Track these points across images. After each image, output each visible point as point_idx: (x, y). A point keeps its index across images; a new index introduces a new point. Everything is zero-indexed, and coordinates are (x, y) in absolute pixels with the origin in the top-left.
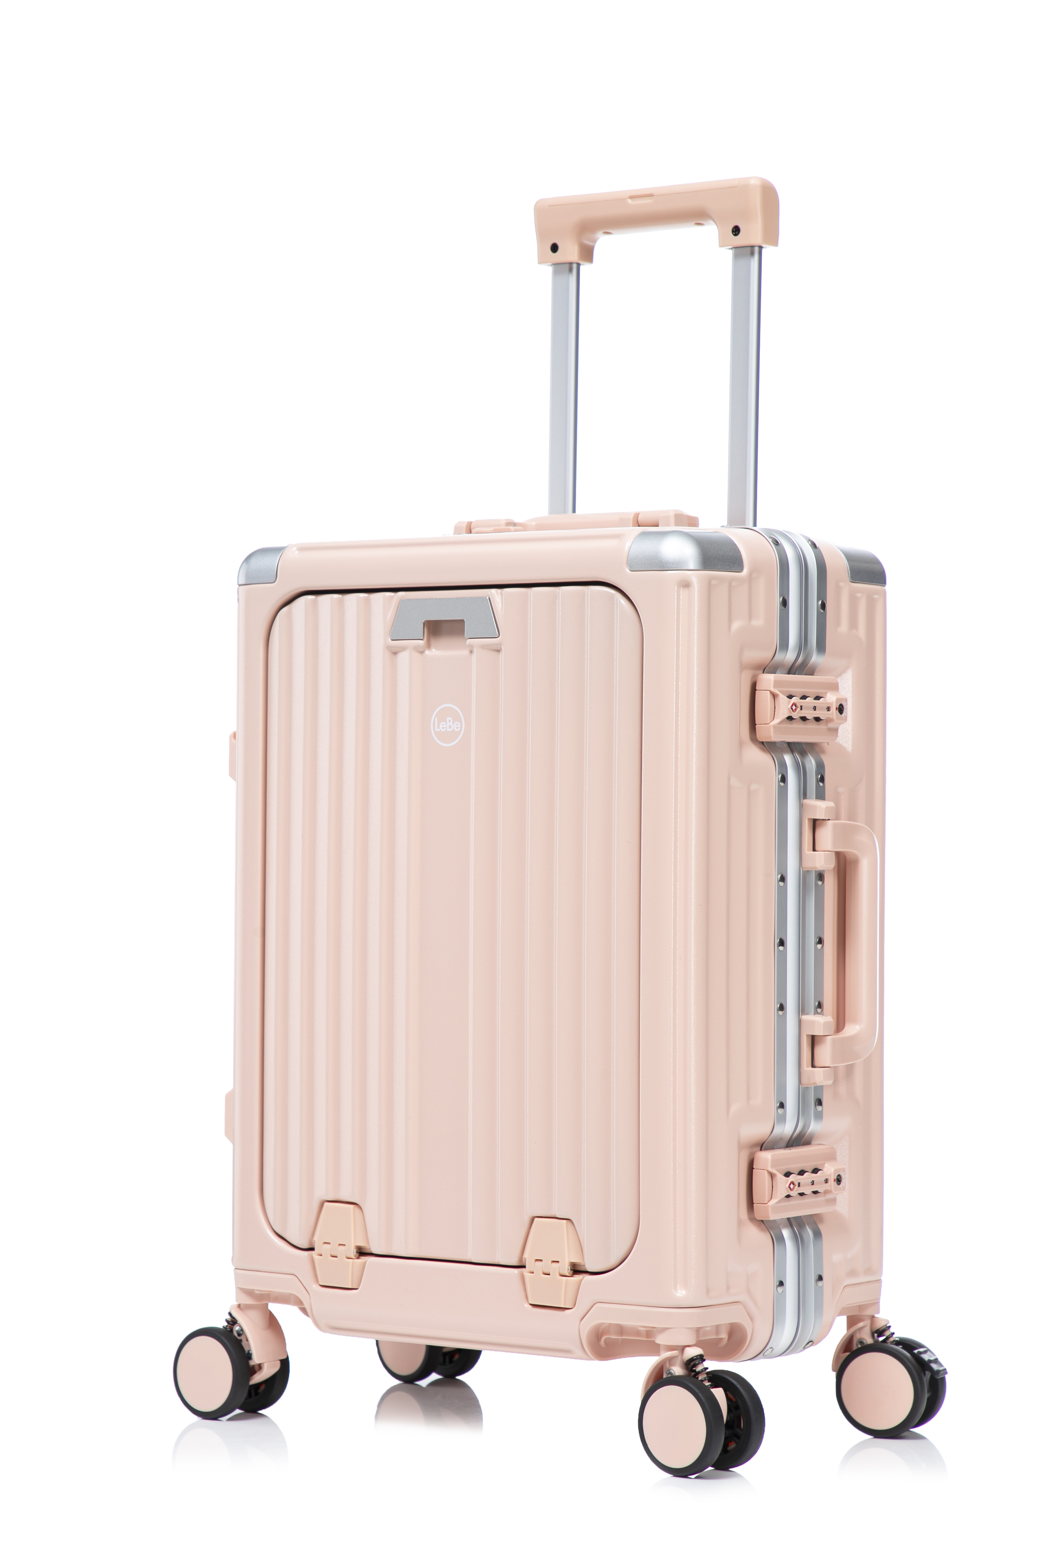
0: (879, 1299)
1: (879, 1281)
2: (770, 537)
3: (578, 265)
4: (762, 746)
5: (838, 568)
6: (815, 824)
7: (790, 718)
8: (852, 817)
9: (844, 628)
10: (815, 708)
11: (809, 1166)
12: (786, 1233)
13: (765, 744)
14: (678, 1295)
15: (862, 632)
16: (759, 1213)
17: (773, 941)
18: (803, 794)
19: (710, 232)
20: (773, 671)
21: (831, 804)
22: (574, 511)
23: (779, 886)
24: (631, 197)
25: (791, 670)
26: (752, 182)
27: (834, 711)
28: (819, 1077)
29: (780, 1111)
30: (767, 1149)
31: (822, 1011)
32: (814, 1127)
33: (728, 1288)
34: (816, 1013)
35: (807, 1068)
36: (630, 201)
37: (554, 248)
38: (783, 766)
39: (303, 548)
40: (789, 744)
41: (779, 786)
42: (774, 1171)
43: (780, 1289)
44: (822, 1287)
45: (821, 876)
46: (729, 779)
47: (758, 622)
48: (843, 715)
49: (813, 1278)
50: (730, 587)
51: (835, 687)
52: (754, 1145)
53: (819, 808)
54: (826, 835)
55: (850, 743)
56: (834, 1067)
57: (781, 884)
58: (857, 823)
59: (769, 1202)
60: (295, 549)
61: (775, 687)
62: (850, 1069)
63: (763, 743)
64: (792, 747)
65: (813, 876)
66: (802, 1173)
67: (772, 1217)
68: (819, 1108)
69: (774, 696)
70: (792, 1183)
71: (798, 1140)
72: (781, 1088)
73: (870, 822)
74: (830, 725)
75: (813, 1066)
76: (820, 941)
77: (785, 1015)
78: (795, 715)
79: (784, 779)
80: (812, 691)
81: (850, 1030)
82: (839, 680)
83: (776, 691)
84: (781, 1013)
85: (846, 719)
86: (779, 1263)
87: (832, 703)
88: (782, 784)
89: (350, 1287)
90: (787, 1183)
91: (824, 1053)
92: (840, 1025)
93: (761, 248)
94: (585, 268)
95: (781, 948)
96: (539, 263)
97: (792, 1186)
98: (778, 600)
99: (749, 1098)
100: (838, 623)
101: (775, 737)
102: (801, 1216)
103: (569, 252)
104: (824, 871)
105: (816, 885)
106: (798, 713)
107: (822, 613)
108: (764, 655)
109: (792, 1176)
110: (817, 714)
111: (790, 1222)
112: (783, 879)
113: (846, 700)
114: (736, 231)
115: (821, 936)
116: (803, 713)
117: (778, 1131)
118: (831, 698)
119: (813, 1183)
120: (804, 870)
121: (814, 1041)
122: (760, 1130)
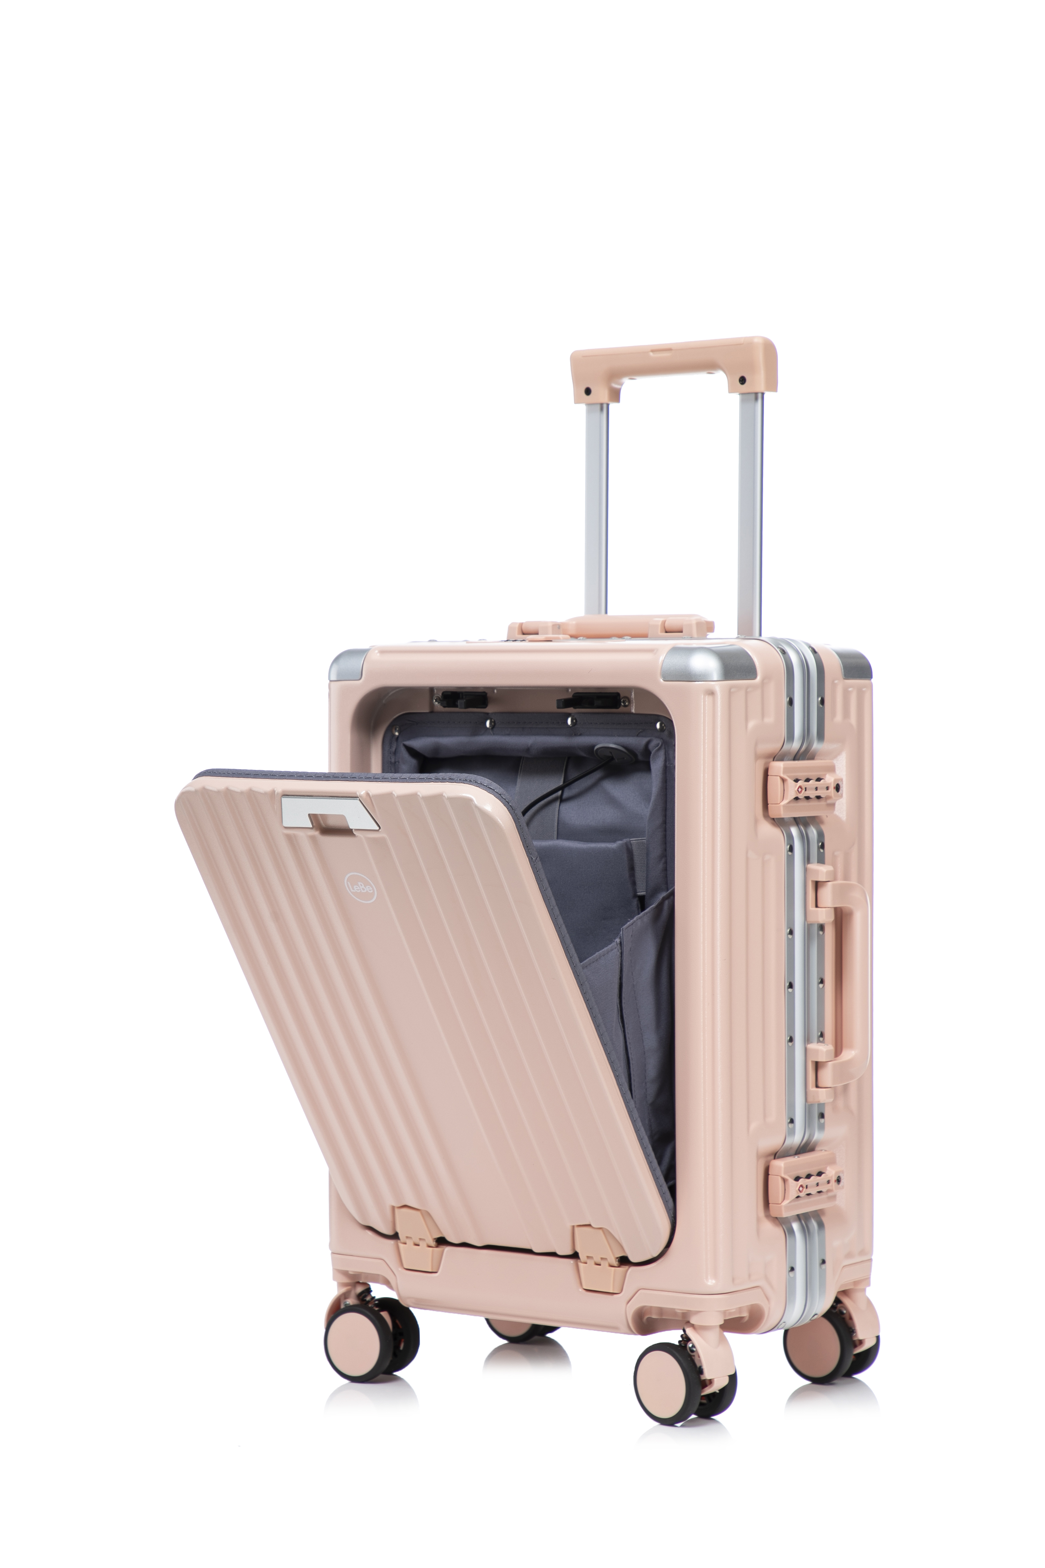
0: (870, 1275)
1: (871, 1260)
2: (778, 648)
3: (608, 405)
4: (773, 822)
5: (833, 667)
6: (817, 885)
7: (797, 799)
8: (846, 877)
9: (839, 718)
10: (816, 789)
11: (814, 1170)
12: (795, 1226)
13: (775, 820)
14: (709, 1283)
15: (853, 720)
16: (774, 1211)
17: (784, 984)
18: (807, 859)
19: (720, 379)
20: (782, 760)
21: (831, 868)
22: (606, 612)
23: (788, 938)
24: (653, 351)
25: (796, 757)
26: (756, 340)
27: (832, 790)
28: (822, 1096)
29: (791, 1125)
30: (779, 1157)
31: (824, 1039)
32: (817, 1136)
33: (750, 1276)
34: (819, 1041)
35: (812, 1088)
36: (651, 354)
37: (588, 391)
38: (790, 837)
39: (384, 651)
40: (795, 819)
41: (788, 855)
42: (786, 1177)
43: (791, 1274)
44: (825, 1270)
45: (822, 927)
46: (747, 852)
47: (770, 720)
48: (839, 793)
49: (817, 1262)
50: (747, 693)
51: (832, 769)
52: (770, 1155)
53: (821, 871)
54: (827, 896)
55: (845, 813)
56: (834, 1087)
57: (790, 936)
58: (849, 882)
59: (782, 1202)
60: (377, 651)
61: (784, 773)
62: (846, 1088)
63: (773, 819)
64: (797, 821)
65: (816, 928)
66: (809, 1176)
67: (785, 1214)
68: (822, 1121)
69: (783, 780)
70: (801, 1186)
71: (805, 1148)
72: (791, 1106)
73: (860, 880)
74: (829, 801)
75: (817, 1086)
76: (822, 981)
77: (794, 1045)
78: (801, 796)
79: (791, 849)
80: (814, 775)
81: (847, 1055)
82: (835, 761)
83: (785, 777)
84: (790, 1044)
85: (841, 796)
86: (790, 1252)
87: (831, 784)
88: (790, 853)
89: (430, 1271)
90: (797, 1186)
91: (827, 1076)
92: (838, 1051)
93: (763, 394)
94: (613, 406)
95: (790, 990)
96: (575, 403)
97: (801, 1189)
98: (785, 700)
99: (765, 1116)
100: (834, 714)
101: (784, 814)
102: (807, 1213)
103: (600, 394)
104: (824, 924)
105: (818, 934)
106: (803, 794)
107: (821, 708)
108: (774, 746)
109: (801, 1180)
110: (818, 793)
111: (799, 1217)
112: (791, 932)
113: (842, 780)
114: (743, 380)
115: (823, 977)
116: (808, 794)
117: (788, 1142)
118: (830, 779)
119: (818, 1185)
120: (809, 923)
121: (817, 1066)
122: (774, 1142)
